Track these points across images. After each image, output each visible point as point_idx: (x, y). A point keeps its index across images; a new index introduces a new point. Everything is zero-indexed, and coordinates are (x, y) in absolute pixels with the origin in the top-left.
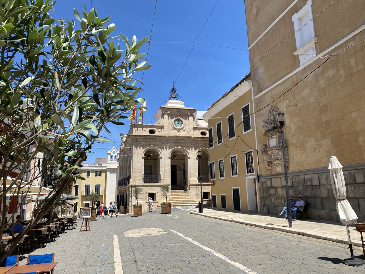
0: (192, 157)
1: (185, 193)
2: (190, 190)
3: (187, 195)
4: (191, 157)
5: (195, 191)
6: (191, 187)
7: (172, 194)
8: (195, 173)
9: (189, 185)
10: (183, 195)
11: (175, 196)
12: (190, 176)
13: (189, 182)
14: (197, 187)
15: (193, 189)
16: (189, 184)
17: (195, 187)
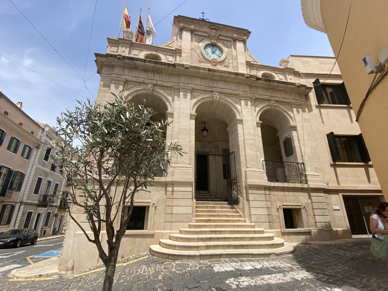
0: (246, 120)
1: (233, 208)
2: (248, 200)
3: (240, 216)
4: (244, 118)
5: (264, 204)
6: (250, 191)
7: (197, 211)
8: (257, 157)
9: (246, 188)
10: (227, 216)
11: (206, 216)
12: (245, 163)
13: (244, 180)
14: (267, 192)
15: (258, 197)
16: (244, 184)
17: (263, 192)
